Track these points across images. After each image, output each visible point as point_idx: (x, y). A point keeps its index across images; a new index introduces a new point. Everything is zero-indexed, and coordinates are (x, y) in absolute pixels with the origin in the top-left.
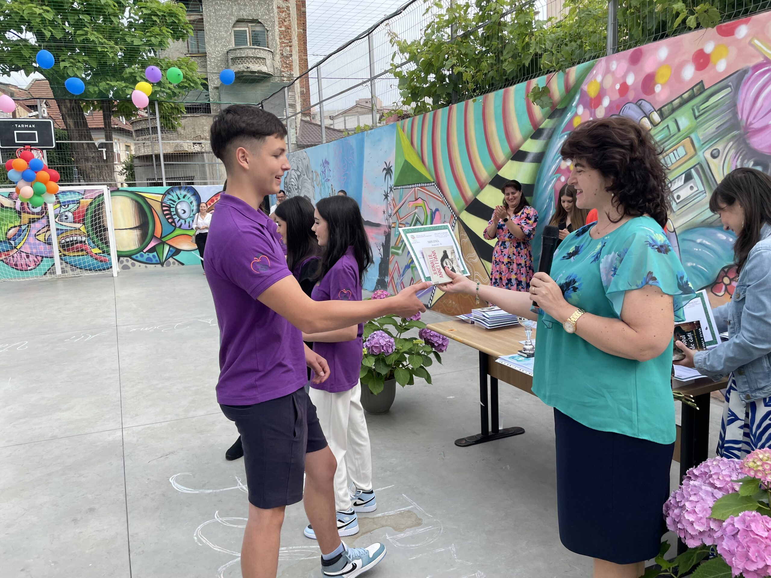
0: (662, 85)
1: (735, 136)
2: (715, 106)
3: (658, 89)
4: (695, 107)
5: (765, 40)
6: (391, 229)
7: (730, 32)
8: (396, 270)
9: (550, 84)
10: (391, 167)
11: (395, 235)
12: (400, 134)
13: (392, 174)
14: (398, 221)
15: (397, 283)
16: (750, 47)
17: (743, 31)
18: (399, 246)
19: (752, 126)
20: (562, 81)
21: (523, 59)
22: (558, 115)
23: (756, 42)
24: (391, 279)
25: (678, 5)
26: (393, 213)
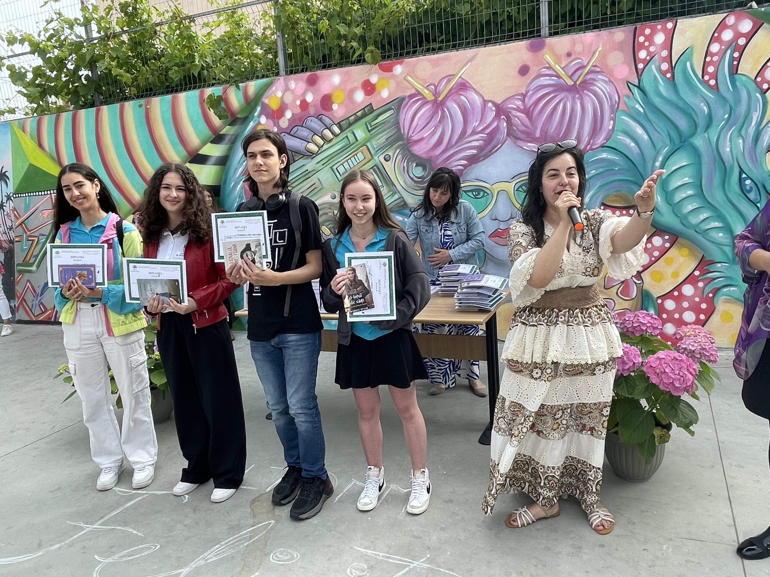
0: (338, 104)
1: (401, 145)
2: (383, 123)
3: (335, 107)
4: (367, 123)
5: (416, 78)
6: (13, 244)
7: (389, 69)
8: (29, 290)
9: (226, 95)
10: (5, 172)
11: (23, 250)
12: (18, 135)
13: (8, 181)
14: (26, 233)
15: (33, 305)
16: (406, 82)
17: (398, 69)
18: (31, 262)
19: (412, 138)
20: (241, 94)
21: (189, 69)
22: (239, 123)
23: (409, 78)
24: (21, 302)
25: (354, 44)
26: (15, 225)
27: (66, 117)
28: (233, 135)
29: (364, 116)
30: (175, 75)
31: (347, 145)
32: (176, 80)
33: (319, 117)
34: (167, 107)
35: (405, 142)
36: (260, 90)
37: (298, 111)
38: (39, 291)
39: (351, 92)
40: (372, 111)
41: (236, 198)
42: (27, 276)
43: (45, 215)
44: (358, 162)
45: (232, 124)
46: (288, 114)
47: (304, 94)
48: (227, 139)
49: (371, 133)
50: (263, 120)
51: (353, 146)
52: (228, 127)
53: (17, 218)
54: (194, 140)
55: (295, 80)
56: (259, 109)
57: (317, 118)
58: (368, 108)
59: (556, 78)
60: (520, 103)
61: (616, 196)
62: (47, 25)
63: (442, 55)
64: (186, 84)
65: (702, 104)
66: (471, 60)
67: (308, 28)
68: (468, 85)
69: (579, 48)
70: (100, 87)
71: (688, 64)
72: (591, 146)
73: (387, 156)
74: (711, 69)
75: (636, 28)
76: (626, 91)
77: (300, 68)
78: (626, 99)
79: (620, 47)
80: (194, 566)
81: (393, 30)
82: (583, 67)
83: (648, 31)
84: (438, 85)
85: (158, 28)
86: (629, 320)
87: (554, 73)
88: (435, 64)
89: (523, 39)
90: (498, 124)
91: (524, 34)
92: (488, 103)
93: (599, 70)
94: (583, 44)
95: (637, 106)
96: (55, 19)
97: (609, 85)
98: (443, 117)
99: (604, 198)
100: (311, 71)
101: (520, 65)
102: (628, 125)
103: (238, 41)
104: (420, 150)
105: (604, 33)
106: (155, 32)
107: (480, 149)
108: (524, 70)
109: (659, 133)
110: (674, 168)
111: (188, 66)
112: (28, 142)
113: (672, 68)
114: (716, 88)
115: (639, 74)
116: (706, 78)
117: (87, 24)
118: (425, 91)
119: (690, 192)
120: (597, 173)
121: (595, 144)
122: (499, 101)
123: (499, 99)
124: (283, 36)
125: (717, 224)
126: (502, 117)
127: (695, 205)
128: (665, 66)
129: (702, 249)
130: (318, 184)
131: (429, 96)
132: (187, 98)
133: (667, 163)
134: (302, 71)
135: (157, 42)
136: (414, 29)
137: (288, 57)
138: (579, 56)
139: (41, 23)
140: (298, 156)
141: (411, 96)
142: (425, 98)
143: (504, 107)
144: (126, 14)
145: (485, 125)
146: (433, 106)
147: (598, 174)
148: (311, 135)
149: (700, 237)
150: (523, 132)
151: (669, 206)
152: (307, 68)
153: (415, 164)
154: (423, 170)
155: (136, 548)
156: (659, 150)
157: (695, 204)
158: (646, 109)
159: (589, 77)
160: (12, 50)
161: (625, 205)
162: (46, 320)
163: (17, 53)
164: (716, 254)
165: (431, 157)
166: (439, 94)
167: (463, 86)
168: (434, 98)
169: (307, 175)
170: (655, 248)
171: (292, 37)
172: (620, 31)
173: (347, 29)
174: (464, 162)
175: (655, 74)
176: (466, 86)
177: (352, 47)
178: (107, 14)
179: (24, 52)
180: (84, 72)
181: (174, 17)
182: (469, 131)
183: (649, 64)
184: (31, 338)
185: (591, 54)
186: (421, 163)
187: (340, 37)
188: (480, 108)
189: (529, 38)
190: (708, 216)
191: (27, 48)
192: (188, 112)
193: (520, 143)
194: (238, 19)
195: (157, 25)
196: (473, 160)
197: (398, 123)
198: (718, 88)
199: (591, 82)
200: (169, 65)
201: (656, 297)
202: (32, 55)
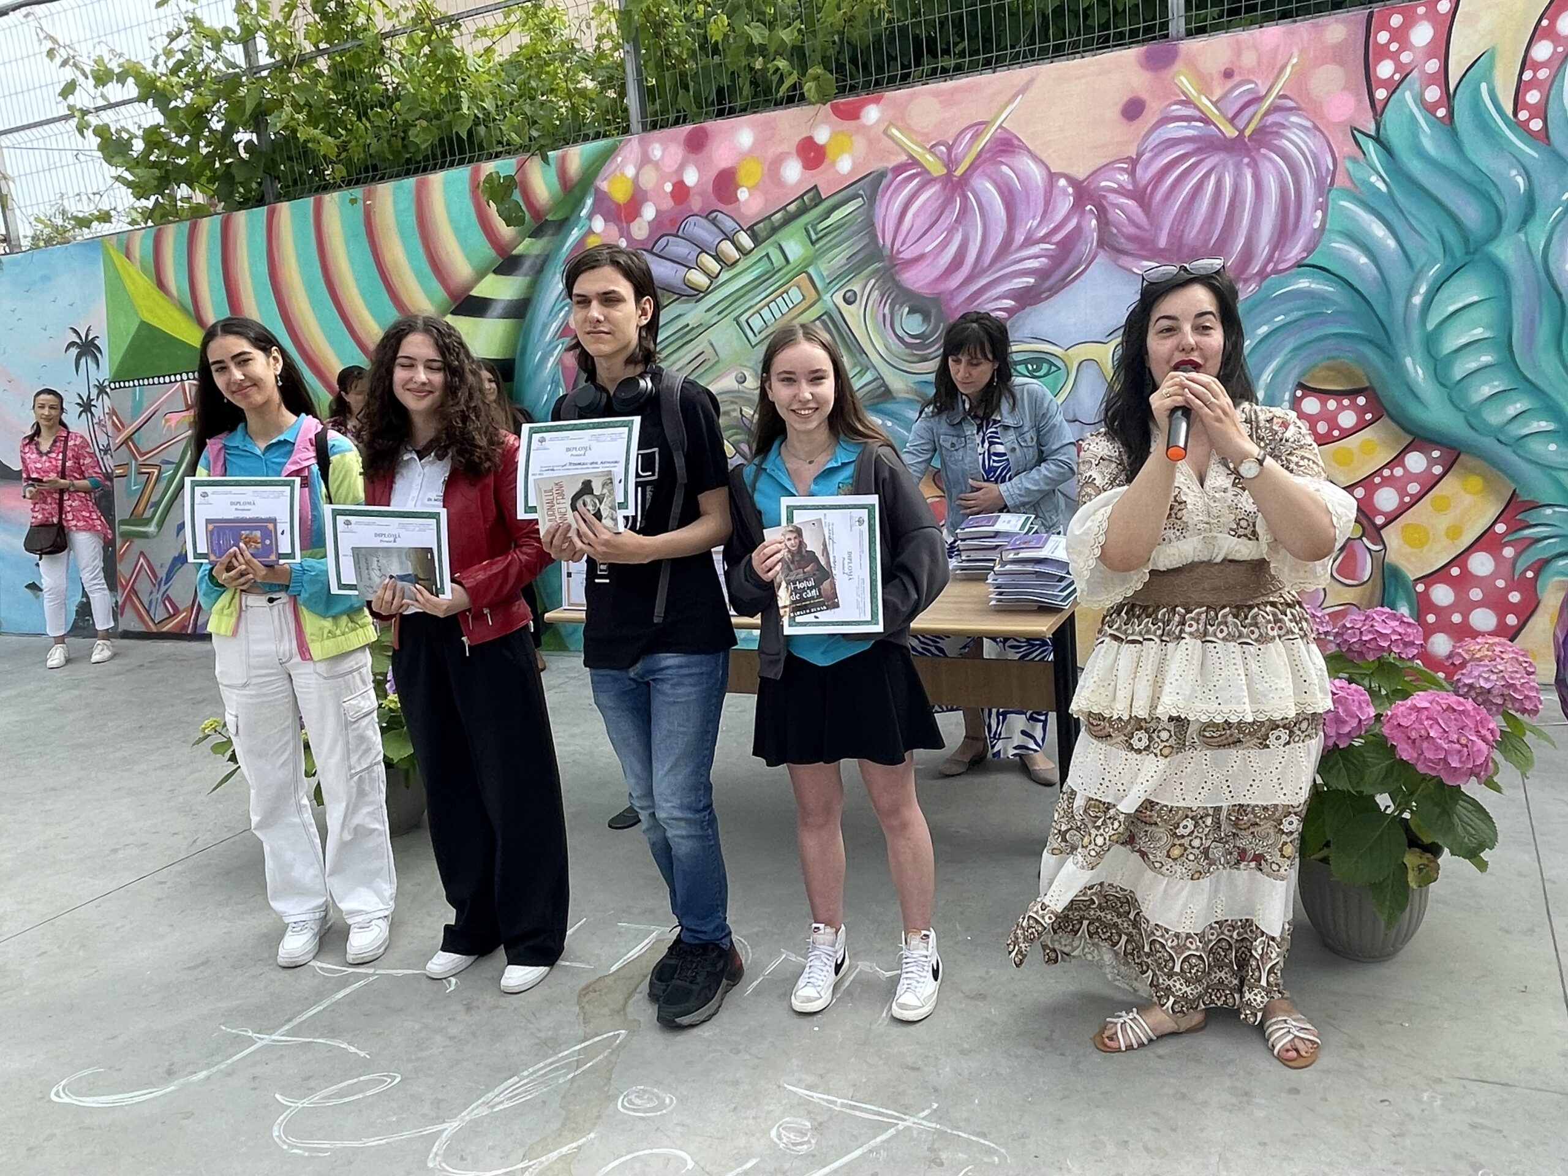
0: (749, 189)
1: (877, 270)
2: (841, 225)
3: (743, 194)
4: (809, 227)
5: (907, 130)
6: (111, 480)
7: (852, 114)
8: (143, 572)
9: (524, 174)
10: (94, 339)
11: (130, 493)
12: (118, 263)
13: (99, 355)
14: (136, 459)
15: (151, 602)
16: (887, 139)
17: (872, 114)
18: (145, 516)
19: (901, 256)
20: (552, 171)
21: (450, 124)
22: (550, 232)
23: (894, 131)
24: (128, 597)
25: (782, 64)
26: (114, 444)
27: (209, 227)
28: (537, 256)
29: (803, 211)
30: (422, 137)
31: (767, 272)
32: (423, 147)
33: (709, 216)
34: (408, 203)
35: (886, 263)
36: (593, 163)
37: (668, 204)
38: (162, 574)
39: (776, 163)
40: (818, 200)
41: (544, 385)
42: (139, 544)
43: (173, 423)
44: (791, 306)
45: (536, 234)
46: (649, 212)
47: (681, 169)
48: (527, 264)
49: (817, 246)
50: (598, 224)
51: (781, 273)
52: (528, 240)
53: (119, 430)
54: (461, 267)
55: (661, 141)
56: (589, 202)
57: (706, 217)
58: (811, 194)
59: (1201, 124)
60: (1126, 176)
61: (1329, 368)
62: (170, 43)
63: (963, 81)
64: (444, 155)
65: (1514, 172)
66: (1023, 91)
67: (688, 33)
68: (1016, 142)
69: (1249, 59)
70: (275, 164)
71: (1484, 87)
72: (1276, 264)
73: (849, 294)
74: (1533, 97)
75: (1371, 15)
76: (1350, 148)
77: (672, 117)
78: (1349, 165)
79: (1336, 55)
80: (468, 1118)
81: (863, 34)
82: (1258, 100)
83: (1396, 20)
84: (953, 145)
85: (387, 43)
86: (1352, 628)
87: (1197, 114)
88: (948, 100)
89: (1131, 43)
90: (1078, 224)
91: (1134, 33)
92: (1057, 181)
93: (1291, 104)
94: (1257, 50)
95: (1373, 179)
96: (186, 29)
97: (1315, 136)
98: (965, 209)
99: (1302, 374)
100: (693, 122)
101: (1125, 99)
102: (1352, 218)
103: (547, 64)
104: (917, 279)
105: (1303, 28)
106: (382, 51)
107: (1042, 274)
108: (1133, 110)
109: (1422, 236)
110: (1451, 309)
111: (447, 117)
112: (136, 276)
113: (1448, 98)
114: (1543, 136)
115: (1378, 110)
116: (1523, 115)
117: (247, 38)
118: (928, 157)
119: (1486, 359)
120: (1288, 319)
121: (1284, 261)
122: (1081, 174)
123: (1081, 170)
124: (637, 51)
125: (1544, 425)
126: (1088, 207)
127: (1497, 386)
128: (1433, 94)
129: (1511, 477)
130: (709, 351)
131: (937, 169)
132: (446, 183)
133: (1436, 298)
134: (676, 122)
135: (384, 71)
136: (903, 30)
137: (648, 94)
138: (1251, 77)
139: (158, 39)
140: (669, 298)
141: (899, 169)
142: (926, 171)
143: (1092, 187)
144: (324, 16)
145: (1052, 226)
146: (944, 187)
147: (1289, 323)
148: (694, 255)
149: (1507, 454)
150: (1132, 239)
151: (1442, 389)
152: (685, 116)
153: (907, 309)
154: (924, 320)
155: (356, 1080)
156: (1421, 271)
157: (1496, 383)
158: (1392, 186)
159: (1270, 120)
160: (103, 96)
161: (1349, 388)
162: (177, 631)
163: (112, 101)
164: (1541, 487)
165: (939, 294)
166: (958, 163)
167: (1006, 145)
168: (945, 171)
169: (687, 335)
170: (1410, 477)
171: (655, 53)
172: (1337, 21)
173: (767, 33)
174: (1009, 303)
175: (1411, 112)
176: (1011, 145)
177: (778, 69)
178: (287, 17)
179: (126, 98)
180: (243, 137)
181: (418, 20)
182: (1019, 238)
183: (1398, 91)
184: (149, 668)
185: (1276, 71)
186: (919, 306)
187: (751, 49)
188: (1041, 192)
189: (1143, 41)
190: (1524, 408)
191: (131, 90)
192: (448, 212)
193: (1126, 261)
194: (545, 20)
195: (385, 36)
196: (1026, 298)
197: (873, 225)
198: (1548, 137)
199: (1275, 129)
200: (410, 117)
201: (1412, 579)
202: (143, 104)
